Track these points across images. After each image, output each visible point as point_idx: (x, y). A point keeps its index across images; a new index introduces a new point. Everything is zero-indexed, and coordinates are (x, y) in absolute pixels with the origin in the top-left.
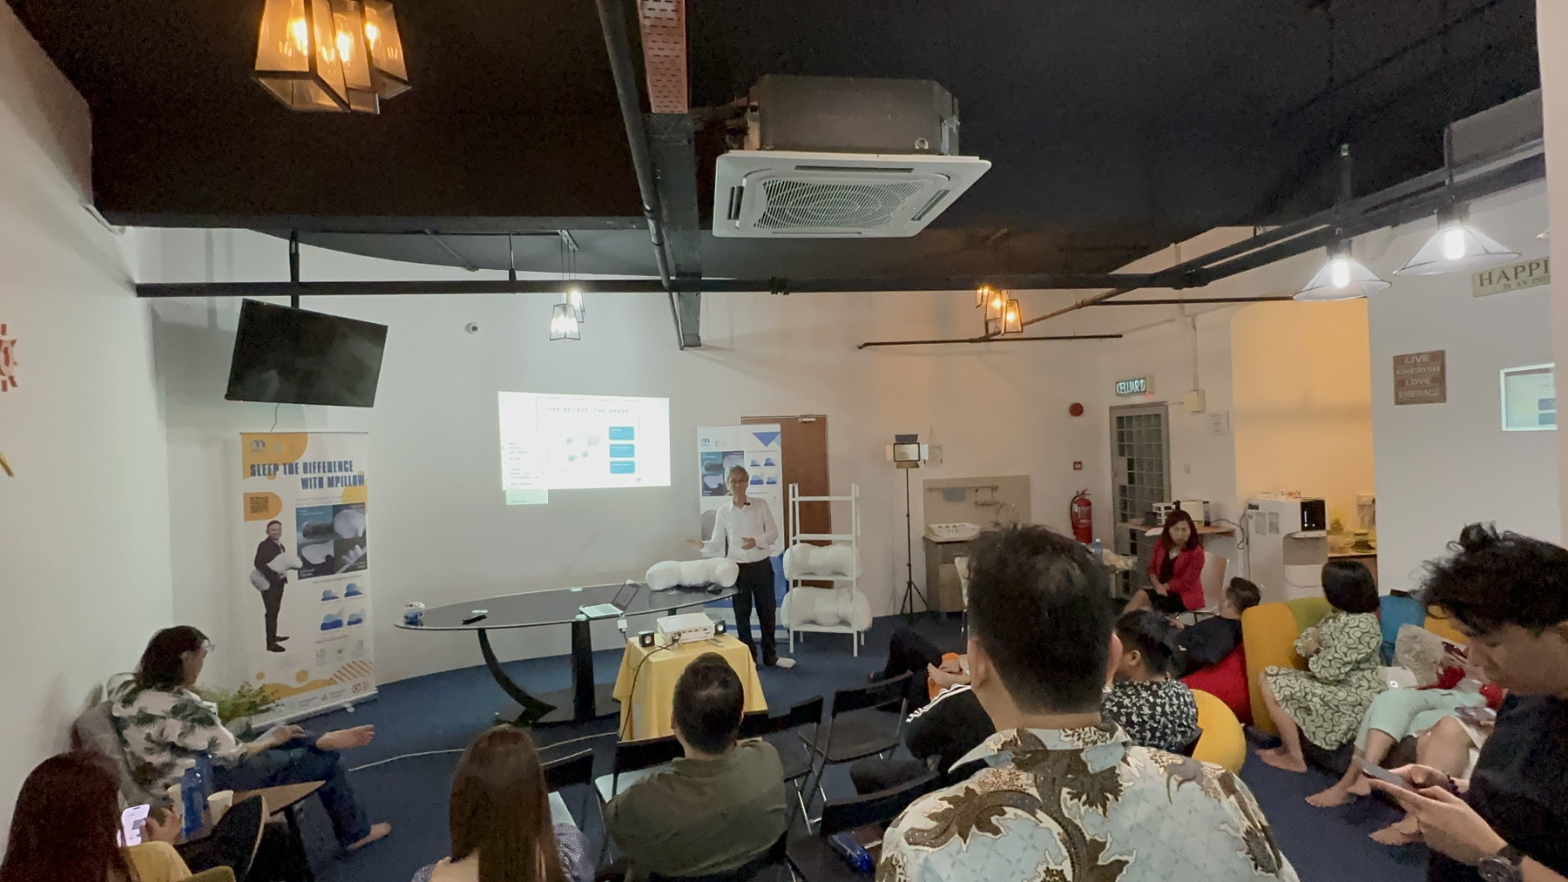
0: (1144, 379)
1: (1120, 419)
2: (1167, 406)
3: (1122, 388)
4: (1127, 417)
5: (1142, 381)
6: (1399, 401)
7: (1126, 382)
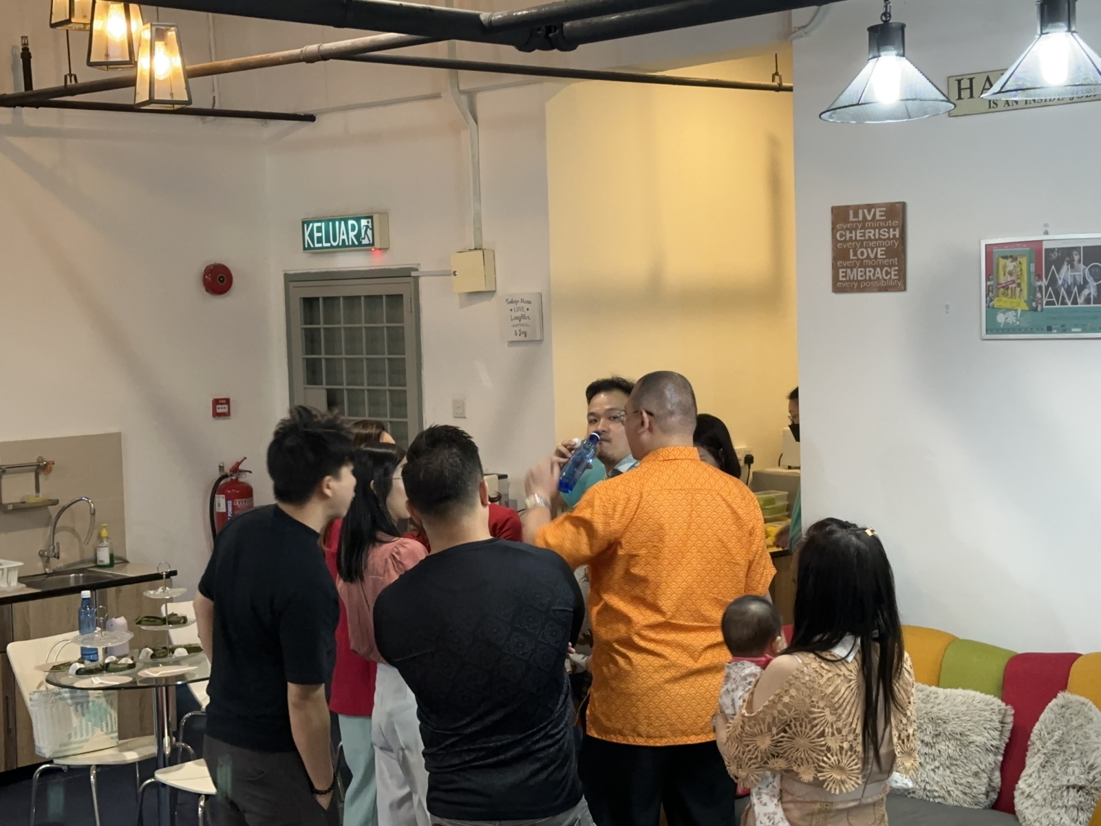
0: (371, 217)
1: (309, 303)
2: (417, 278)
3: (316, 235)
4: (325, 299)
5: (364, 222)
6: (840, 287)
7: (327, 221)
